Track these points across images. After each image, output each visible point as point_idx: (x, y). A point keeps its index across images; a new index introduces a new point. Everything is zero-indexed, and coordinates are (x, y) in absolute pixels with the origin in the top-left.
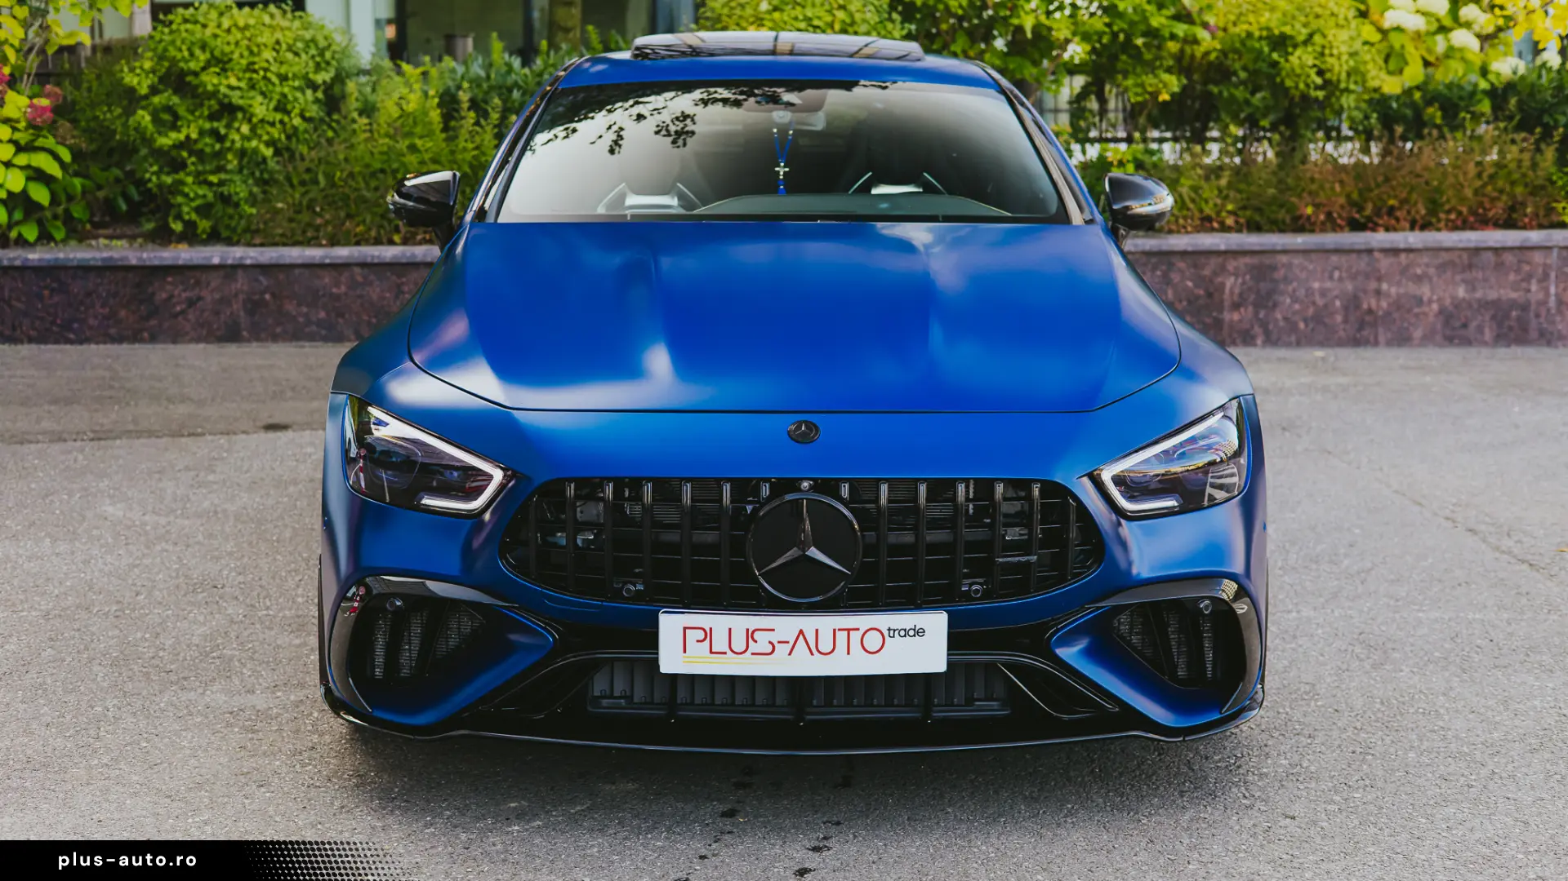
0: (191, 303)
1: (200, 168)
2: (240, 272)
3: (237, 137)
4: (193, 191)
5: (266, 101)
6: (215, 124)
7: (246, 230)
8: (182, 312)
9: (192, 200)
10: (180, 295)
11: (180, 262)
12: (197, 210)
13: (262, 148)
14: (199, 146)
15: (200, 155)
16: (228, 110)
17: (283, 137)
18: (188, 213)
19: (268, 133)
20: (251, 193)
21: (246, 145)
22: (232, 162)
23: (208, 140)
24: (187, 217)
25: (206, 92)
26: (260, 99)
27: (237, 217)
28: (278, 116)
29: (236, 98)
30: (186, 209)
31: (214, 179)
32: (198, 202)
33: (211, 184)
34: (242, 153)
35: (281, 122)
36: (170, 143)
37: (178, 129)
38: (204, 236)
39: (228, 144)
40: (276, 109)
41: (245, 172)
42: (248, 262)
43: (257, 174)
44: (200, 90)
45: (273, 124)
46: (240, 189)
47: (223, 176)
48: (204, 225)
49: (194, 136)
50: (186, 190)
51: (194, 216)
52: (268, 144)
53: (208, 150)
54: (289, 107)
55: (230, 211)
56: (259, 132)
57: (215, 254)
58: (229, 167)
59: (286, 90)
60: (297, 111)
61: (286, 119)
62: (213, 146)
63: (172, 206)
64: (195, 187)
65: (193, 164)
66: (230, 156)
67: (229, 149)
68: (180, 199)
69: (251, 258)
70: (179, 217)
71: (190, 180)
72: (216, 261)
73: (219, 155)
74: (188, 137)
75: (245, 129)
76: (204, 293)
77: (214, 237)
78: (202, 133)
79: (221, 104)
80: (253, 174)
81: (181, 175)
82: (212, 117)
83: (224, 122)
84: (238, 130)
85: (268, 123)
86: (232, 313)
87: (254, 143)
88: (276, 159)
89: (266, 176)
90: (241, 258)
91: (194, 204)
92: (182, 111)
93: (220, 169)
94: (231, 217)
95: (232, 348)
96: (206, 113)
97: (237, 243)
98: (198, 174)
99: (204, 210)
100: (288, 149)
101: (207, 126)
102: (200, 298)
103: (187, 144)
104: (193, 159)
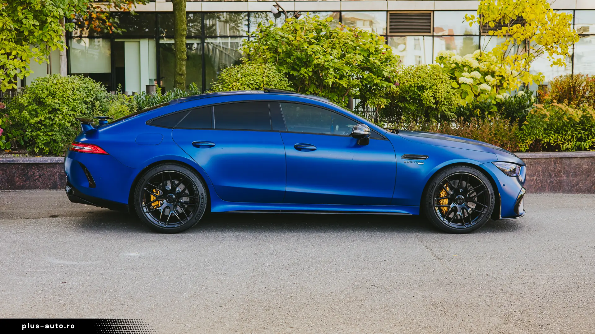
0: (41, 176)
1: (45, 130)
2: (57, 165)
3: (57, 120)
4: (43, 138)
5: (68, 108)
6: (50, 115)
7: (61, 151)
8: (38, 179)
9: (43, 141)
10: (37, 173)
11: (37, 162)
12: (44, 144)
13: (66, 123)
14: (45, 123)
15: (45, 126)
16: (54, 111)
17: (74, 120)
18: (41, 145)
19: (69, 118)
20: (62, 139)
21: (61, 122)
22: (56, 128)
23: (48, 121)
24: (40, 147)
25: (47, 105)
26: (66, 107)
27: (58, 147)
28: (73, 113)
29: (57, 107)
30: (40, 144)
31: (50, 134)
32: (45, 142)
33: (49, 135)
34: (60, 125)
35: (73, 115)
36: (34, 122)
37: (37, 117)
38: (47, 153)
39: (54, 122)
40: (72, 110)
41: (61, 131)
42: (60, 162)
43: (65, 132)
44: (46, 104)
45: (70, 116)
46: (58, 137)
47: (53, 133)
48: (47, 149)
49: (43, 119)
50: (40, 138)
51: (43, 146)
52: (69, 122)
53: (47, 124)
54: (76, 109)
55: (56, 145)
56: (65, 118)
57: (49, 159)
58: (55, 130)
59: (75, 104)
60: (79, 111)
61: (75, 114)
62: (49, 122)
63: (36, 143)
64: (43, 137)
65: (43, 129)
66: (55, 126)
67: (55, 124)
68: (38, 141)
69: (61, 160)
70: (38, 147)
71: (41, 134)
72: (49, 161)
73: (52, 125)
74: (41, 120)
75: (60, 117)
76: (45, 172)
77: (50, 154)
78: (46, 118)
79: (53, 109)
80: (64, 132)
81: (39, 132)
82: (50, 113)
83: (53, 115)
84: (58, 117)
85: (69, 115)
86: (54, 180)
87: (63, 121)
88: (71, 127)
89: (68, 133)
90: (58, 161)
91: (43, 142)
92: (39, 111)
93: (52, 130)
94: (56, 147)
95: (54, 191)
96: (47, 111)
97: (58, 156)
98: (45, 132)
99: (45, 144)
100: (76, 123)
101: (47, 116)
102: (44, 174)
103: (40, 122)
104: (43, 127)
